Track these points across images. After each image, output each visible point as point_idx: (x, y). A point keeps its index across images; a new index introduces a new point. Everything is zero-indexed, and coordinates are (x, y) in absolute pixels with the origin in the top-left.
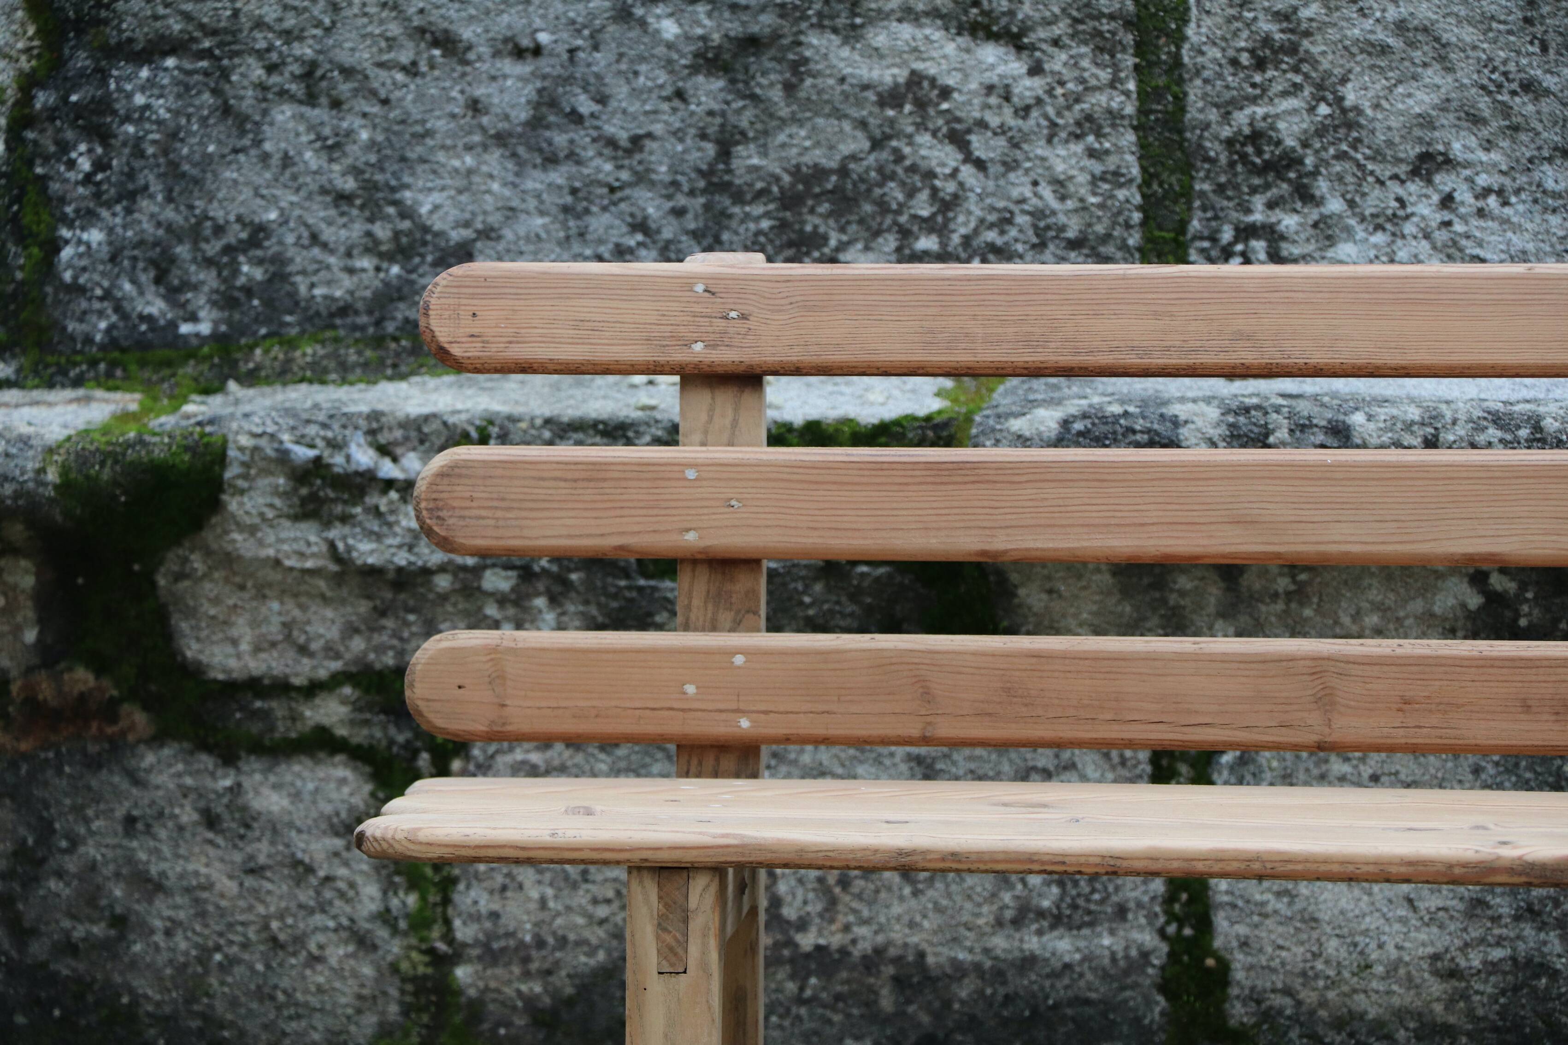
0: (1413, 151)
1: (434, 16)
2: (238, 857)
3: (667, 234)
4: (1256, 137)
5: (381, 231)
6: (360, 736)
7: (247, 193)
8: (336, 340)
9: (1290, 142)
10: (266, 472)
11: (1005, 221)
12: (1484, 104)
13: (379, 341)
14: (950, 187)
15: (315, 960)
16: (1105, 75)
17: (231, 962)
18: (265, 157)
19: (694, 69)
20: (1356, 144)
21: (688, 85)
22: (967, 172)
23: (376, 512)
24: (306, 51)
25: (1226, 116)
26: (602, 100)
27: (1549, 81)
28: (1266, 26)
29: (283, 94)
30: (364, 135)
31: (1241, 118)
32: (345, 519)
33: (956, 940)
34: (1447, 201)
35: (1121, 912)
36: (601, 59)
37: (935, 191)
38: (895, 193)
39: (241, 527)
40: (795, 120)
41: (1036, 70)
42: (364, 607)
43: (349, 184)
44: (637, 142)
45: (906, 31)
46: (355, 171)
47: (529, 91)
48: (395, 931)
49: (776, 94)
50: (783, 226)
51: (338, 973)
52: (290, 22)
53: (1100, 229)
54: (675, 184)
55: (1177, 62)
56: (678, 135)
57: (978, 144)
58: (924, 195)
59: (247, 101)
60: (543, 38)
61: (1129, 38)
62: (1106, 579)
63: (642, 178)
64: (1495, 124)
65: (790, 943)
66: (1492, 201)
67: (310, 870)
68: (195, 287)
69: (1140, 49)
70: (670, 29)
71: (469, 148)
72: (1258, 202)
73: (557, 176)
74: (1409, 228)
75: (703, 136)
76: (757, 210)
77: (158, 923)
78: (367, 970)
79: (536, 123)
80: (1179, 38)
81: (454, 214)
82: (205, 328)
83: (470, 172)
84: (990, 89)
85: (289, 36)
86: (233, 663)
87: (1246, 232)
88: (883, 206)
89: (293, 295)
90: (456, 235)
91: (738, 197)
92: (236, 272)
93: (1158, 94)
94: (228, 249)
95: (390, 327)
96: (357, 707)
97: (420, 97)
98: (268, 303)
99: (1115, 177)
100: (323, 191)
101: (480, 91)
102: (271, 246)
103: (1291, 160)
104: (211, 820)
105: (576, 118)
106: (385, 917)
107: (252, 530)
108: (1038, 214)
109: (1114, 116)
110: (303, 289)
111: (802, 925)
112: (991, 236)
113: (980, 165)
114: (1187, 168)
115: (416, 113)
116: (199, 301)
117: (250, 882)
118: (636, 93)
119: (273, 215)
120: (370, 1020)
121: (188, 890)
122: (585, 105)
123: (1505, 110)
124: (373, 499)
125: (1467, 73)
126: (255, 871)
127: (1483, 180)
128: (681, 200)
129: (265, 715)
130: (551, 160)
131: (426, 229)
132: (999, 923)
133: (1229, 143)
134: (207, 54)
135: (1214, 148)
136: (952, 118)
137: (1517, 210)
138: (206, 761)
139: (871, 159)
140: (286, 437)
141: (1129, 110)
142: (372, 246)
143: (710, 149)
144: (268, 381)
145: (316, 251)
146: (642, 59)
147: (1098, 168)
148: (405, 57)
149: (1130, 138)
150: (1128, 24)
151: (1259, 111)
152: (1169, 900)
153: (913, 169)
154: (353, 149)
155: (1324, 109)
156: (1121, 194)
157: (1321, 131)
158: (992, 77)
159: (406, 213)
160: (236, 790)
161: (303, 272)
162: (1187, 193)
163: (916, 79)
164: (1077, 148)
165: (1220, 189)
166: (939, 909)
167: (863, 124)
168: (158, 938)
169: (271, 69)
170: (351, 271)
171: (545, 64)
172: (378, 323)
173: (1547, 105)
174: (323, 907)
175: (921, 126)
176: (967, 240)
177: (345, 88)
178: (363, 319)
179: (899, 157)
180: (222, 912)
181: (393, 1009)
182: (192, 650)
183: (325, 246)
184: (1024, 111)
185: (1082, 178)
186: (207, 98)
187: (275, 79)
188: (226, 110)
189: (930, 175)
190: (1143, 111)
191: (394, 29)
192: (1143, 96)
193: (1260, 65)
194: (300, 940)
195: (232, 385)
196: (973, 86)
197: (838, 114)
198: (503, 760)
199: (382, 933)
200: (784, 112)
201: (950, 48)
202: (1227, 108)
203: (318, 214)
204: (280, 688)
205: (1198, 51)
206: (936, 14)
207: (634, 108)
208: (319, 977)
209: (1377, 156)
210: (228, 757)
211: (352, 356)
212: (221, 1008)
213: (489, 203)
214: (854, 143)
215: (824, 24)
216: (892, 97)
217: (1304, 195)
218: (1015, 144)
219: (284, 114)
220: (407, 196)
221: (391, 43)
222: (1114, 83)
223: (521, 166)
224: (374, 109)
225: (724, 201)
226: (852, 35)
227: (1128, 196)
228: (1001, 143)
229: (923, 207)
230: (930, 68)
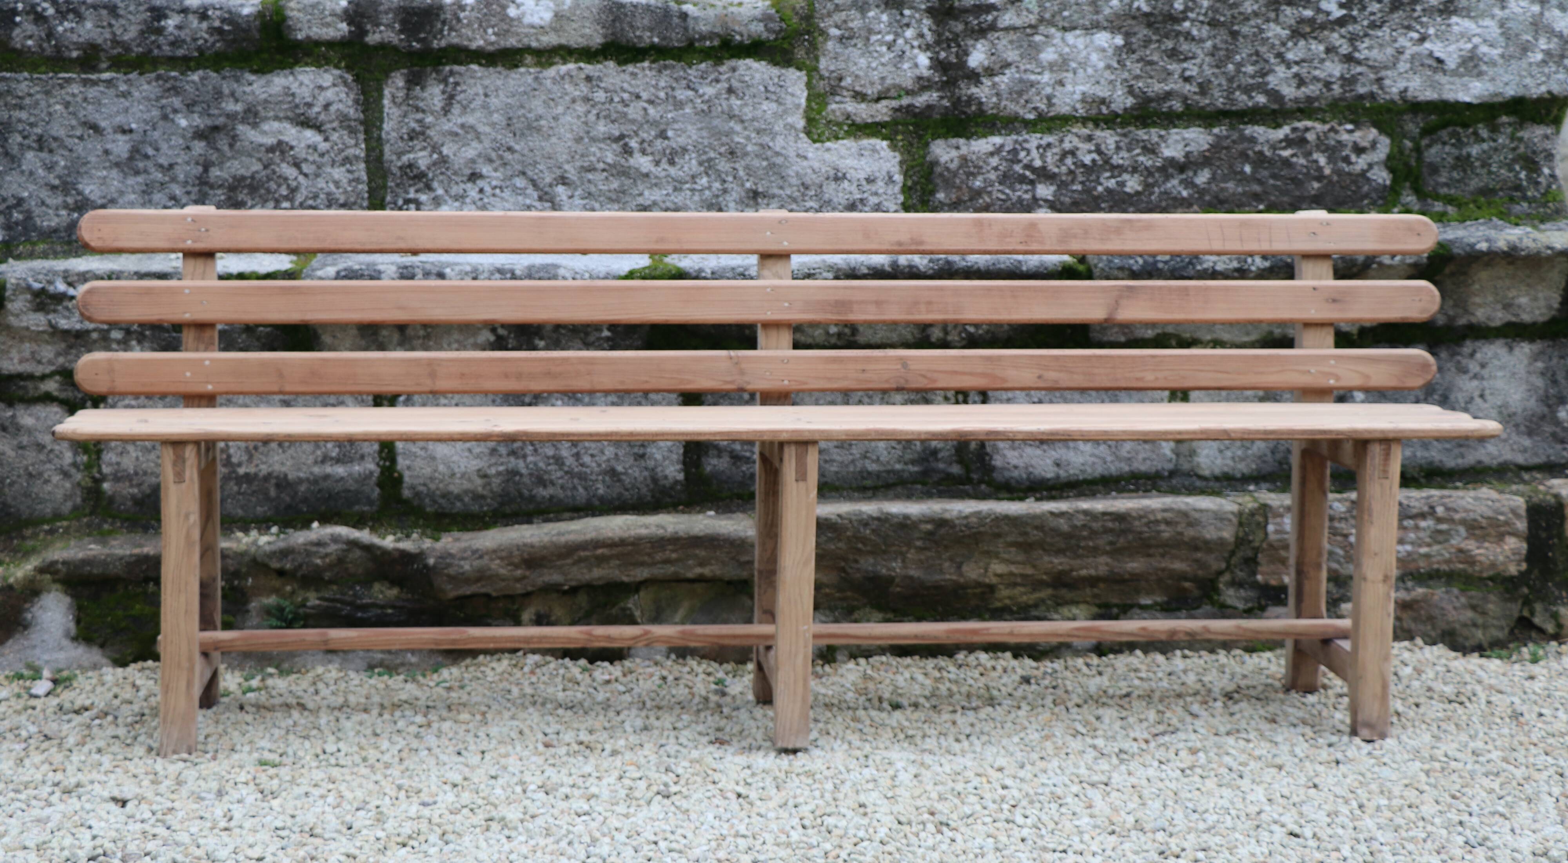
0: (468, 172)
1: (90, 118)
2: (15, 442)
4: (411, 166)
5: (70, 200)
6: (63, 395)
7: (15, 186)
8: (52, 242)
9: (423, 168)
10: (22, 293)
11: (315, 197)
12: (494, 155)
13: (69, 243)
14: (294, 184)
15: (47, 482)
16: (353, 142)
17: (13, 483)
18: (22, 172)
19: (194, 138)
20: (447, 169)
21: (191, 144)
22: (301, 178)
23: (67, 308)
24: (38, 131)
25: (399, 158)
26: (157, 149)
27: (517, 147)
29: (29, 148)
30: (62, 163)
31: (405, 159)
32: (55, 311)
33: (299, 469)
34: (481, 191)
35: (362, 457)
36: (156, 134)
37: (288, 186)
38: (273, 186)
39: (13, 314)
40: (233, 158)
41: (326, 139)
42: (63, 345)
43: (57, 182)
44: (171, 166)
45: (276, 125)
46: (59, 177)
47: (128, 146)
48: (78, 470)
49: (226, 148)
50: (229, 197)
51: (56, 486)
52: (32, 120)
53: (352, 199)
54: (186, 182)
55: (380, 138)
56: (188, 163)
57: (305, 168)
58: (284, 187)
59: (15, 150)
60: (134, 126)
61: (362, 128)
62: (354, 332)
63: (174, 180)
64: (498, 162)
65: (234, 472)
66: (498, 191)
67: (44, 447)
69: (366, 132)
70: (183, 123)
71: (105, 168)
72: (412, 190)
73: (140, 179)
74: (468, 200)
75: (197, 163)
76: (219, 192)
78: (68, 485)
79: (131, 158)
80: (380, 129)
81: (99, 192)
83: (105, 178)
84: (309, 147)
85: (32, 125)
86: (11, 368)
87: (407, 201)
88: (268, 191)
89: (34, 225)
90: (97, 199)
91: (212, 187)
92: (11, 216)
93: (373, 149)
94: (8, 208)
96: (62, 384)
97: (84, 149)
98: (25, 228)
99: (358, 180)
100: (46, 185)
101: (109, 146)
102: (25, 206)
103: (424, 175)
105: (147, 157)
106: (74, 465)
107: (17, 316)
108: (328, 194)
109: (357, 158)
110: (39, 223)
111: (240, 465)
112: (310, 202)
113: (306, 175)
114: (384, 177)
115: (83, 154)
117: (20, 452)
118: (170, 147)
119: (26, 194)
120: (69, 504)
122: (150, 152)
123: (501, 157)
124: (66, 303)
125: (487, 144)
126: (21, 447)
127: (494, 183)
128: (189, 188)
129: (24, 388)
130: (137, 173)
131: (87, 199)
132: (316, 462)
133: (401, 168)
135: (395, 170)
136: (294, 157)
137: (507, 194)
139: (264, 173)
140: (30, 280)
141: (363, 155)
142: (66, 206)
143: (200, 169)
144: (25, 258)
145: (44, 208)
146: (173, 134)
147: (351, 176)
148: (78, 133)
149: (362, 166)
150: (362, 123)
151: (411, 156)
152: (380, 452)
153: (280, 177)
154: (58, 169)
155: (435, 156)
156: (360, 187)
157: (435, 164)
158: (310, 142)
159: (79, 193)
160: (13, 417)
161: (39, 216)
162: (385, 187)
163: (280, 143)
164: (343, 169)
165: (398, 185)
167: (260, 160)
169: (25, 138)
171: (134, 136)
172: (67, 236)
173: (517, 156)
174: (50, 461)
175: (283, 160)
176: (301, 202)
177: (54, 145)
178: (63, 234)
179: (274, 172)
180: (9, 464)
181: (79, 500)
183: (47, 206)
184: (322, 155)
185: (345, 181)
187: (26, 142)
188: (7, 154)
189: (286, 179)
190: (368, 156)
191: (74, 122)
192: (368, 150)
193: (411, 139)
194: (40, 474)
195: (10, 260)
196: (303, 145)
197: (250, 156)
198: (120, 404)
199: (73, 471)
200: (229, 154)
201: (293, 131)
202: (399, 155)
203: (44, 194)
204: (30, 377)
205: (388, 133)
206: (287, 118)
207: (170, 153)
208: (49, 488)
209: (455, 173)
210: (10, 404)
211: (59, 248)
212: (9, 500)
213: (113, 189)
214: (257, 167)
215: (244, 121)
216: (271, 149)
217: (429, 188)
218: (319, 167)
219: (30, 155)
220: (80, 187)
221: (73, 128)
222: (356, 145)
223: (125, 175)
224: (66, 153)
225: (206, 189)
226: (255, 125)
227: (362, 187)
228: (313, 167)
229: (284, 191)
230: (285, 138)
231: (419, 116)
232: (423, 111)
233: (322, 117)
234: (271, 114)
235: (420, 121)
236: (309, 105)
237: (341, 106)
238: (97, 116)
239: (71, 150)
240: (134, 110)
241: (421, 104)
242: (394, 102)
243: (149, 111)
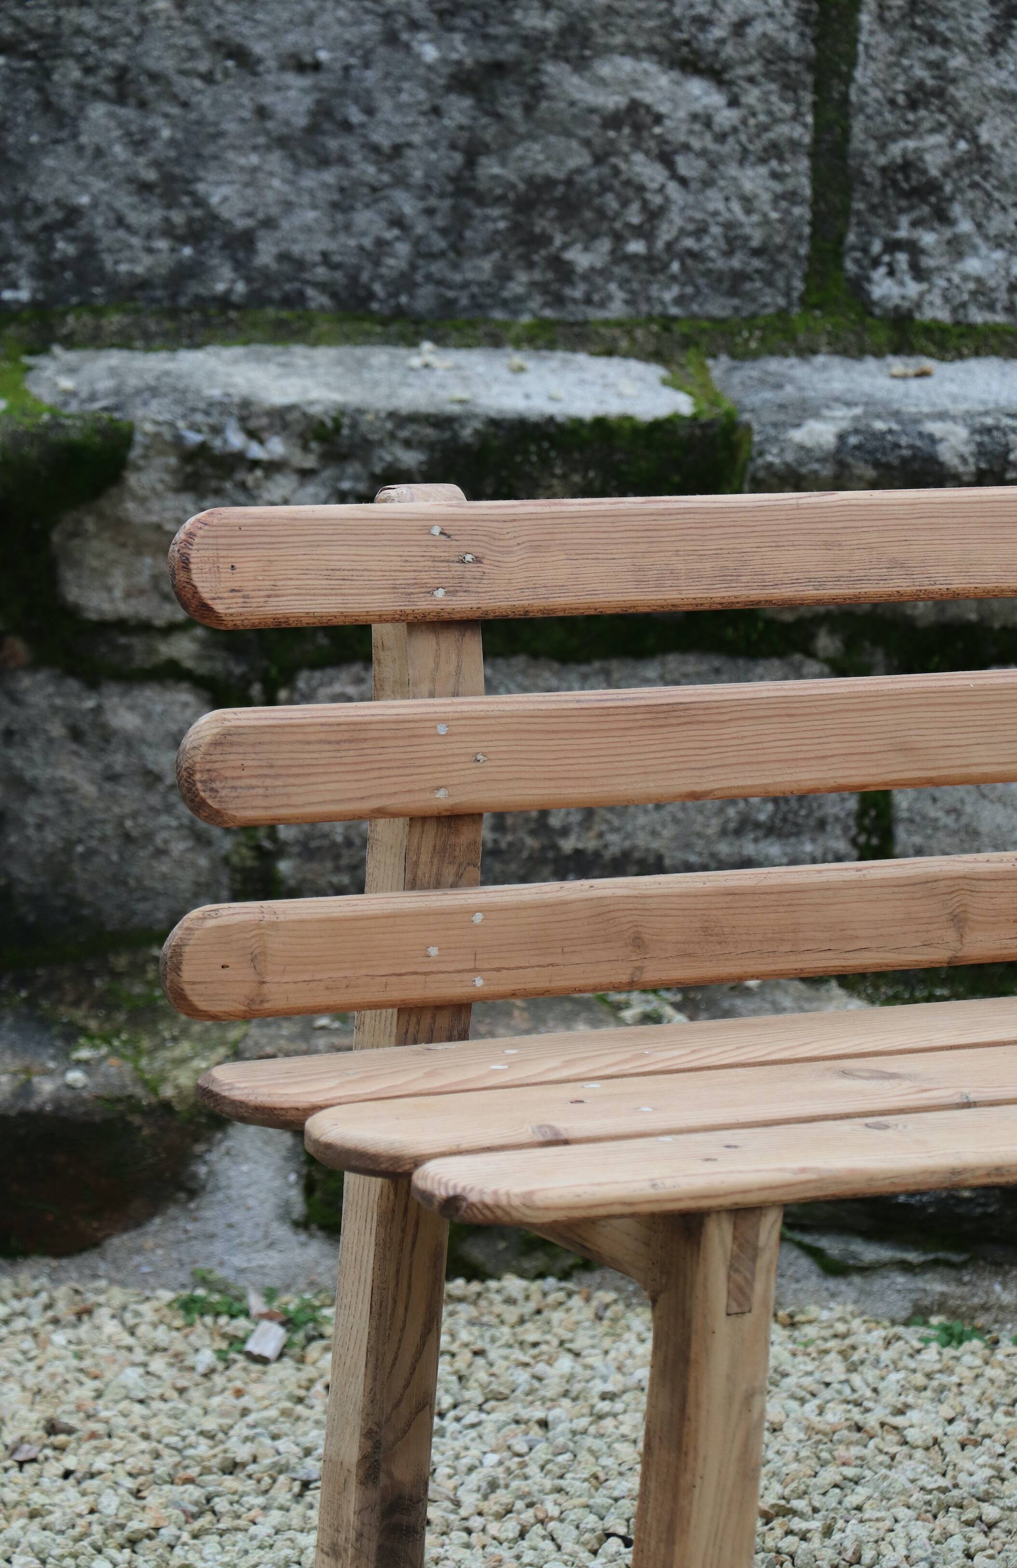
1: (230, 32)
2: (98, 766)
3: (420, 229)
4: (908, 165)
5: (178, 217)
6: (203, 668)
7: (62, 180)
8: (137, 311)
9: (934, 172)
11: (701, 231)
13: (174, 313)
14: (658, 200)
15: (161, 853)
16: (789, 109)
17: (90, 853)
18: (80, 149)
19: (449, 89)
20: (986, 176)
21: (441, 102)
22: (673, 188)
24: (117, 56)
25: (882, 148)
26: (370, 111)
28: (920, 72)
29: (97, 94)
30: (166, 133)
31: (896, 149)
32: (217, 490)
33: (688, 846)
35: (822, 825)
36: (371, 76)
37: (645, 203)
38: (611, 202)
39: (135, 497)
40: (531, 137)
41: (734, 102)
43: (151, 175)
44: (398, 150)
45: (627, 64)
46: (156, 164)
47: (308, 102)
48: (226, 830)
49: (517, 114)
50: (515, 227)
51: (179, 863)
52: (105, 30)
53: (778, 240)
54: (428, 188)
55: (845, 99)
56: (432, 145)
57: (685, 165)
58: (635, 206)
59: (67, 98)
60: (323, 56)
61: (809, 78)
63: (401, 181)
65: (555, 847)
67: (157, 777)
68: (17, 259)
69: (819, 88)
70: (430, 53)
71: (255, 148)
72: (904, 221)
73: (329, 176)
75: (453, 147)
76: (495, 212)
77: (30, 820)
78: (203, 862)
79: (313, 129)
80: (848, 79)
81: (241, 205)
82: (24, 295)
83: (255, 170)
84: (694, 117)
85: (105, 43)
86: (106, 607)
87: (893, 246)
88: (601, 214)
89: (101, 269)
90: (242, 224)
91: (481, 200)
92: (52, 247)
93: (829, 126)
94: (48, 228)
95: (183, 301)
96: (204, 645)
97: (215, 103)
98: (80, 276)
99: (792, 197)
100: (130, 180)
101: (267, 99)
102: (83, 227)
103: (934, 187)
104: (76, 734)
105: (347, 127)
107: (142, 500)
108: (729, 226)
109: (794, 144)
110: (109, 265)
111: (565, 832)
112: (689, 243)
113: (683, 182)
114: (847, 191)
115: (211, 115)
116: (20, 271)
117: (108, 787)
118: (399, 107)
119: (85, 200)
121: (57, 793)
122: (355, 116)
124: (241, 475)
126: (112, 777)
128: (433, 202)
129: (127, 649)
130: (324, 162)
131: (215, 217)
132: (724, 832)
133: (883, 170)
134: (32, 55)
135: (870, 174)
136: (661, 140)
138: (73, 685)
139: (593, 174)
140: (181, 424)
141: (807, 139)
142: (168, 230)
143: (458, 158)
145: (121, 233)
146: (405, 77)
147: (778, 187)
148: (203, 66)
149: (804, 164)
150: (810, 66)
151: (911, 144)
152: (861, 815)
153: (628, 183)
154: (156, 145)
155: (962, 146)
156: (797, 211)
157: (959, 163)
158: (698, 107)
159: (200, 202)
160: (98, 710)
161: (110, 250)
162: (845, 212)
163: (634, 106)
164: (763, 170)
165: (873, 208)
166: (675, 820)
167: (587, 143)
168: (31, 832)
169: (88, 71)
170: (150, 251)
171: (325, 80)
172: (174, 296)
174: (168, 809)
175: (636, 146)
176: (669, 246)
177: (151, 91)
178: (159, 293)
179: (616, 171)
180: (84, 811)
182: (73, 594)
183: (129, 228)
184: (721, 138)
185: (766, 197)
186: (31, 95)
187: (90, 81)
188: (47, 105)
189: (641, 189)
190: (816, 141)
191: (195, 42)
192: (820, 129)
193: (913, 105)
194: (148, 836)
195: (57, 350)
196: (682, 114)
197: (568, 134)
198: (323, 692)
199: (216, 832)
200: (522, 128)
201: (664, 80)
202: (884, 140)
203: (124, 200)
204: (145, 628)
205: (864, 91)
206: (652, 50)
207: (397, 119)
208: (164, 867)
209: (1003, 186)
210: (93, 683)
211: (152, 326)
212: (82, 890)
213: (270, 196)
214: (579, 158)
215: (559, 54)
216: (613, 121)
217: (942, 217)
218: (713, 165)
219: (98, 111)
220: (201, 188)
221: (193, 54)
222: (796, 117)
223: (298, 166)
224: (175, 111)
225: (468, 203)
226: (581, 65)
227: (801, 212)
228: (701, 164)
229: (634, 216)
230: (646, 97)
231: (935, 53)
232: (946, 43)
233: (729, 51)
234: (619, 39)
235: (932, 65)
236: (703, 23)
237: (770, 27)
238: (246, 29)
239: (185, 105)
240: (327, 18)
241: (942, 27)
242: (881, 19)
243: (358, 23)
